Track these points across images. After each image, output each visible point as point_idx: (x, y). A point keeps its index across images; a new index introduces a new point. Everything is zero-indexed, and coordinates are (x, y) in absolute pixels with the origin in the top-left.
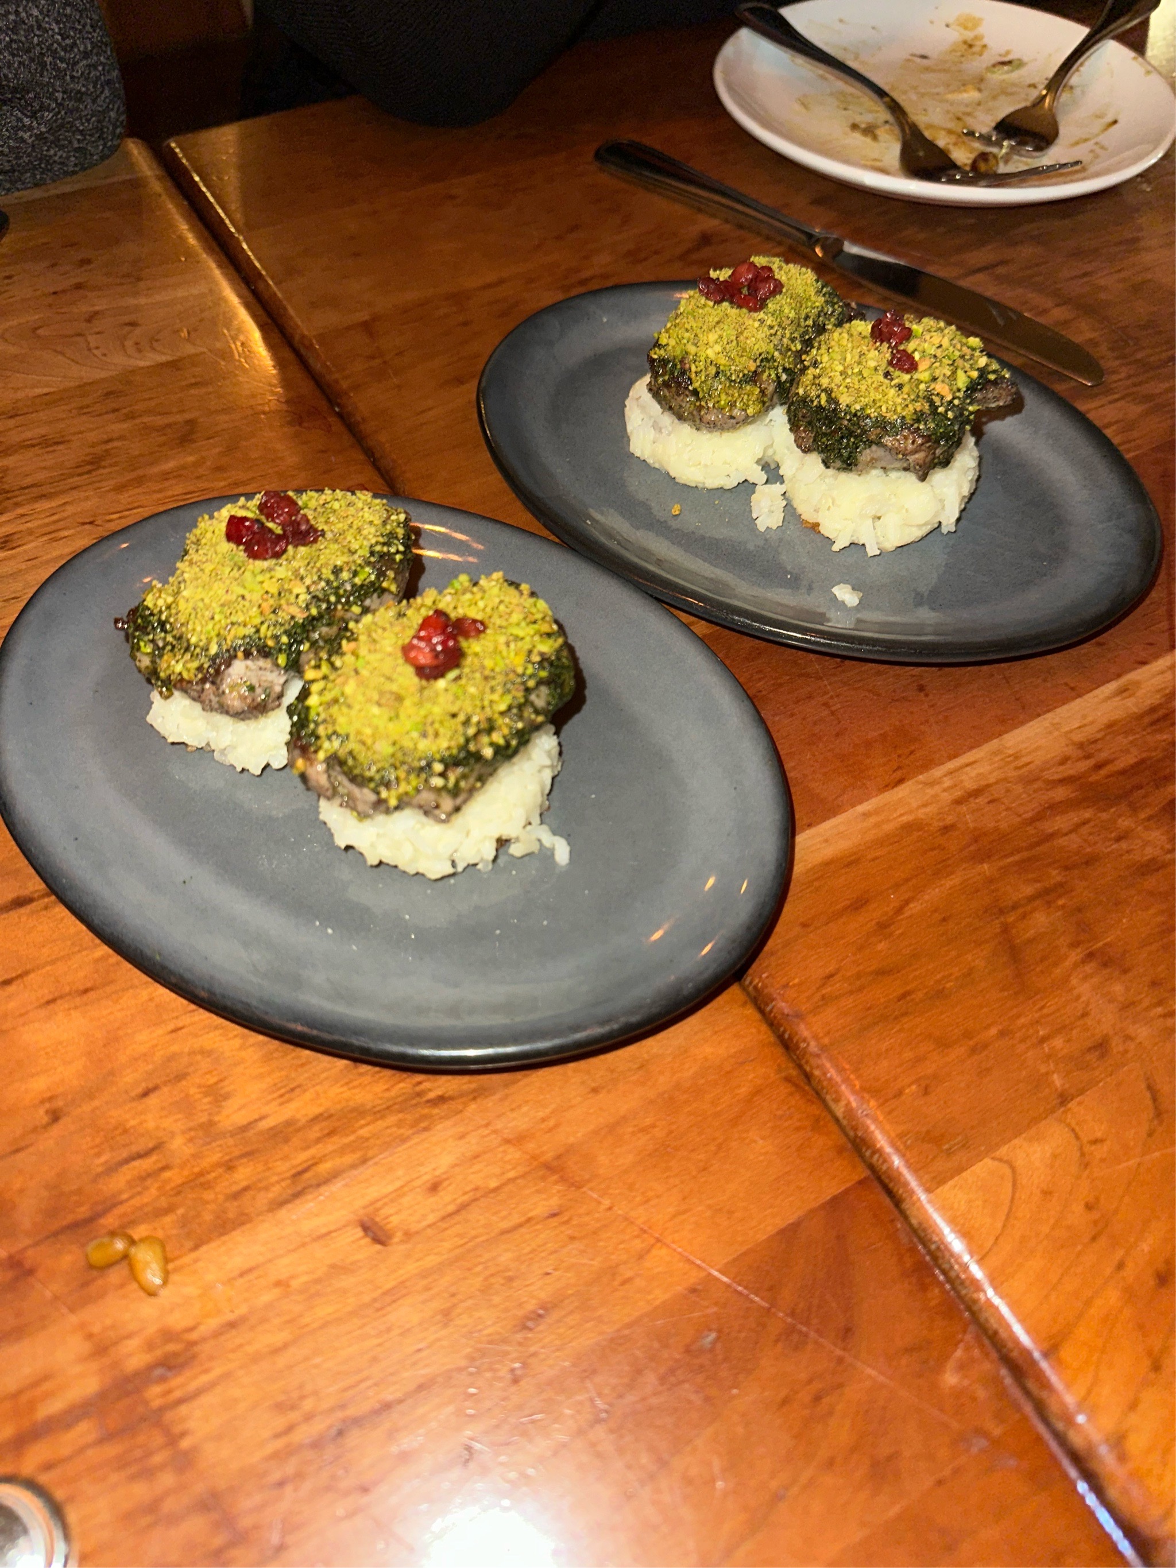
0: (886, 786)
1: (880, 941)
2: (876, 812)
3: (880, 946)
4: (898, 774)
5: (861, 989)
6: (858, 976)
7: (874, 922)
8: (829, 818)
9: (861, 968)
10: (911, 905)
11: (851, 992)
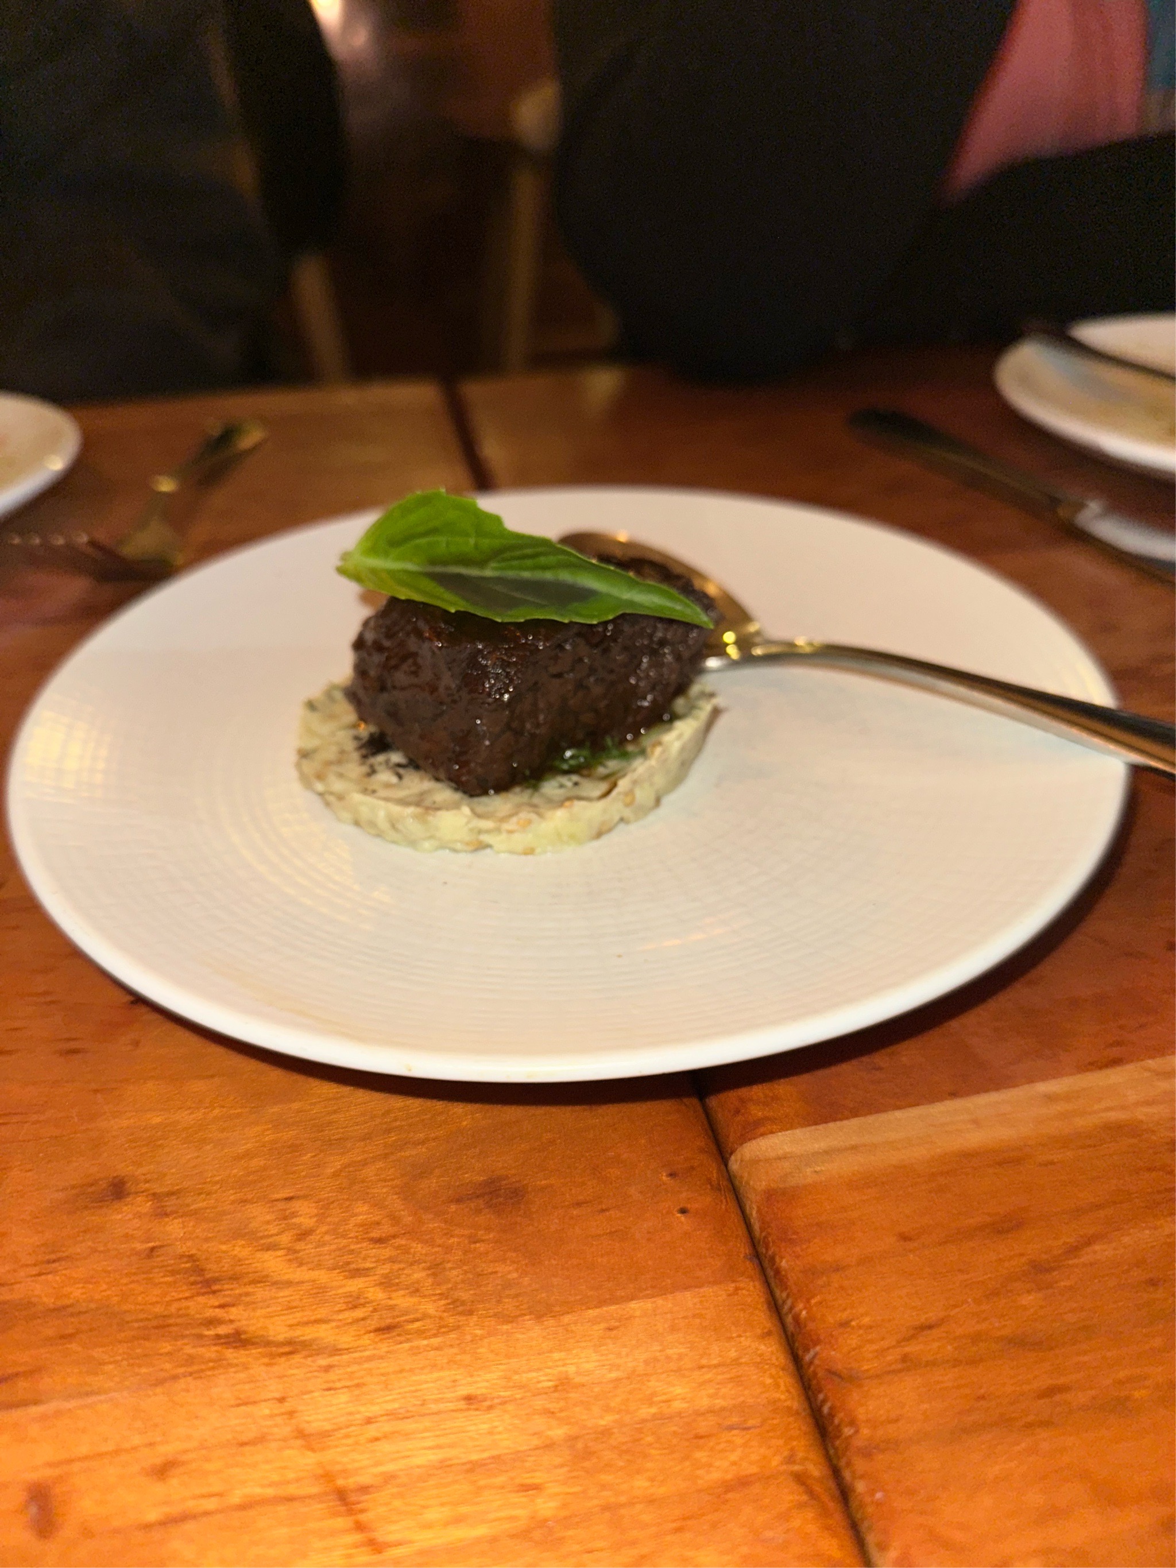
0: (1091, 1064)
1: (1029, 1292)
2: (1067, 1097)
3: (1027, 1300)
4: (1115, 1052)
5: (973, 1362)
6: (976, 1338)
7: (1023, 1260)
8: (986, 1090)
9: (984, 1326)
10: (1097, 1247)
11: (956, 1363)
